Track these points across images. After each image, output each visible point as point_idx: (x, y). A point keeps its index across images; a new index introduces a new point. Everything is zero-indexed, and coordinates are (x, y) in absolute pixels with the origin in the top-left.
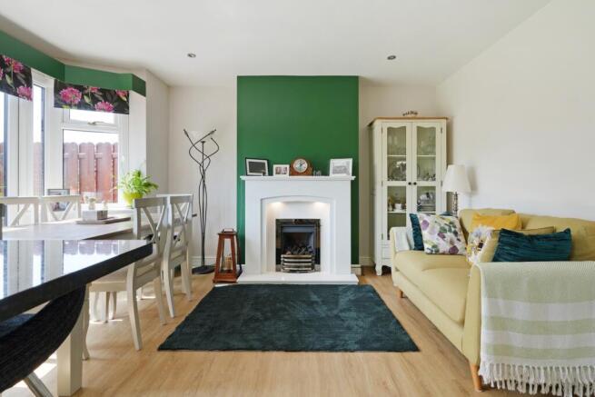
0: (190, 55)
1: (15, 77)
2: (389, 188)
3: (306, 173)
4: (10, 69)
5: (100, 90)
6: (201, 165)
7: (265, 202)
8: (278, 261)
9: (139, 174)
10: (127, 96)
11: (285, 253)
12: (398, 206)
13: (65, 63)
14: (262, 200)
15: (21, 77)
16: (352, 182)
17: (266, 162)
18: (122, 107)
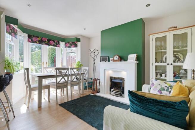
0: (84, 29)
1: (56, 43)
2: (156, 66)
4: (55, 42)
5: (72, 43)
6: (94, 58)
8: (110, 91)
9: (79, 62)
10: (77, 43)
11: (112, 89)
12: (163, 75)
13: (65, 38)
14: (105, 70)
15: (57, 43)
16: (137, 64)
17: (108, 57)
18: (76, 46)
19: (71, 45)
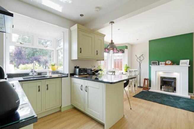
0: (137, 40)
3: (170, 64)
5: (120, 49)
6: (140, 63)
7: (157, 72)
8: (161, 88)
9: (126, 65)
10: (124, 50)
11: (163, 86)
14: (156, 71)
16: (189, 67)
17: (157, 62)
18: (123, 52)
19: (119, 51)
